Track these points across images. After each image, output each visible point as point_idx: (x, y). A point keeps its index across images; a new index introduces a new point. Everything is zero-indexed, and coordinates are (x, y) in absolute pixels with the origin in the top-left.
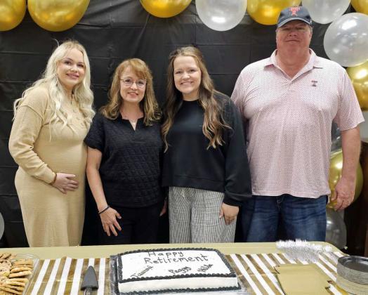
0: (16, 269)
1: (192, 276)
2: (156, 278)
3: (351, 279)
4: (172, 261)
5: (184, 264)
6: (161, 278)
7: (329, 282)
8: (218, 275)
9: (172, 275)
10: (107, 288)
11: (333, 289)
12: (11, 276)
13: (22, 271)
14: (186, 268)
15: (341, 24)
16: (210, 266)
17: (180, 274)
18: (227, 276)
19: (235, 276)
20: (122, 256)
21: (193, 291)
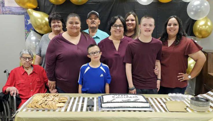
0: (61, 99)
1: (131, 102)
2: (117, 102)
3: (195, 105)
4: (123, 98)
5: (128, 98)
6: (119, 102)
7: (187, 107)
8: (141, 102)
9: (123, 101)
10: (97, 106)
11: (188, 109)
12: (59, 101)
13: (64, 100)
14: (129, 100)
15: (194, 2)
16: (138, 99)
17: (126, 101)
18: (145, 102)
19: (148, 103)
20: (103, 96)
21: (131, 107)
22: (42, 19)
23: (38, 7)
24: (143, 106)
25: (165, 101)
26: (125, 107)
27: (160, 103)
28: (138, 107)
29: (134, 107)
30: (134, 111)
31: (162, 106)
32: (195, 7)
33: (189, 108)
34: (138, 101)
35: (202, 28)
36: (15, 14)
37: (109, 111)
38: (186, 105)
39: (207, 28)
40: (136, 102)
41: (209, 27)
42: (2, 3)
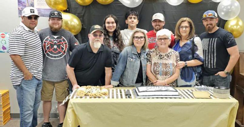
1: (163, 91)
8: (172, 91)
10: (134, 95)
11: (211, 97)
14: (161, 90)
18: (175, 91)
19: (177, 92)
21: (163, 96)
22: (72, 21)
23: (68, 9)
24: (173, 95)
25: (191, 91)
26: (158, 95)
27: (187, 93)
28: (169, 95)
29: (165, 95)
30: (166, 98)
31: (189, 95)
32: (226, 8)
33: (213, 96)
34: (169, 90)
35: (233, 28)
36: (44, 16)
37: (145, 98)
38: (210, 94)
39: (239, 28)
40: (167, 91)
41: (241, 27)
42: (32, 5)
